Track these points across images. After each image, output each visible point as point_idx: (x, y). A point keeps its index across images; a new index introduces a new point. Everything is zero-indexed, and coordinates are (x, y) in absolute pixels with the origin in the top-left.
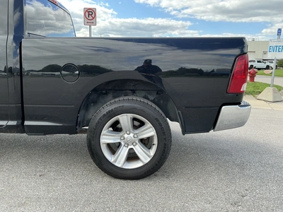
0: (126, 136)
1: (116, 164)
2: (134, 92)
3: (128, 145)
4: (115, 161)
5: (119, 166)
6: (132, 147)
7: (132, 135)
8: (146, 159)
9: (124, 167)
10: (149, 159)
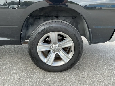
0: (54, 46)
1: (48, 64)
2: (57, 17)
3: (55, 51)
4: (47, 62)
5: (50, 64)
6: (58, 52)
7: (57, 45)
8: (67, 60)
9: (53, 65)
10: (69, 60)
